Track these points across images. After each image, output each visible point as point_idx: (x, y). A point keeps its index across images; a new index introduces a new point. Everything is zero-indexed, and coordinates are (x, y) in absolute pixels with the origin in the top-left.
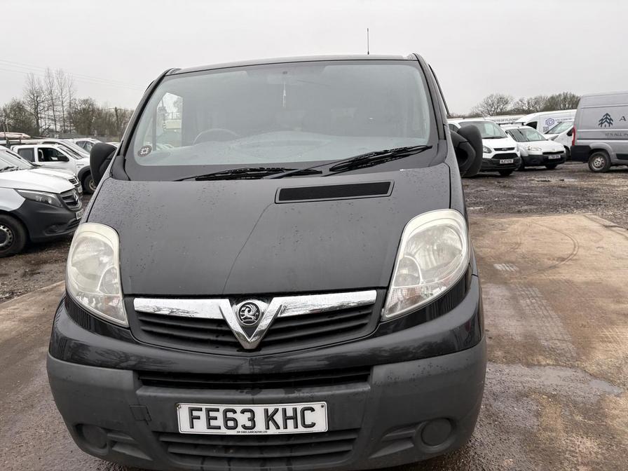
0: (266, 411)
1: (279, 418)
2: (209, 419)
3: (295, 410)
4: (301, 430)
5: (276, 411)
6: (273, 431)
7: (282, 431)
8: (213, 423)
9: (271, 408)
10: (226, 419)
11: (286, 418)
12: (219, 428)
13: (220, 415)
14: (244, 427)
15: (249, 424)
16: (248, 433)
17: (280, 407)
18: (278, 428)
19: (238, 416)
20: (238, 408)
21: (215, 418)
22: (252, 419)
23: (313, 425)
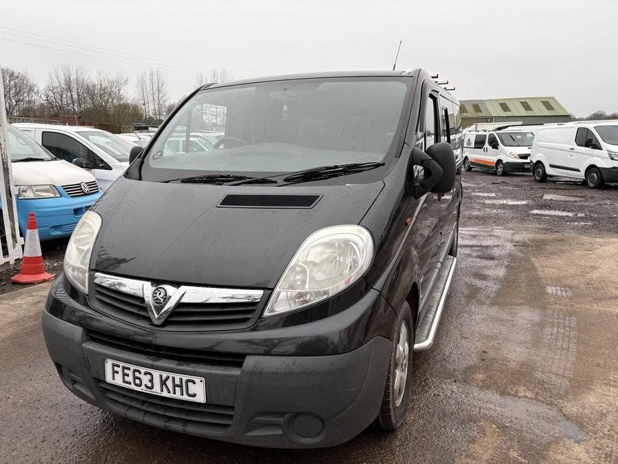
0: (161, 376)
1: (169, 383)
2: (125, 375)
3: (181, 380)
4: (185, 397)
5: (168, 378)
6: (165, 394)
7: (171, 395)
8: (127, 379)
9: (165, 375)
10: (135, 378)
11: (175, 386)
12: (130, 383)
13: (130, 373)
14: (146, 386)
15: (149, 384)
16: (148, 391)
17: (171, 375)
18: (169, 392)
19: (142, 376)
20: (143, 370)
21: (128, 375)
22: (151, 381)
23: (194, 395)
